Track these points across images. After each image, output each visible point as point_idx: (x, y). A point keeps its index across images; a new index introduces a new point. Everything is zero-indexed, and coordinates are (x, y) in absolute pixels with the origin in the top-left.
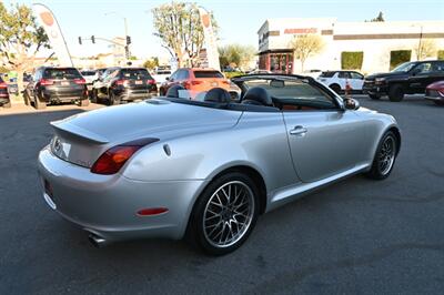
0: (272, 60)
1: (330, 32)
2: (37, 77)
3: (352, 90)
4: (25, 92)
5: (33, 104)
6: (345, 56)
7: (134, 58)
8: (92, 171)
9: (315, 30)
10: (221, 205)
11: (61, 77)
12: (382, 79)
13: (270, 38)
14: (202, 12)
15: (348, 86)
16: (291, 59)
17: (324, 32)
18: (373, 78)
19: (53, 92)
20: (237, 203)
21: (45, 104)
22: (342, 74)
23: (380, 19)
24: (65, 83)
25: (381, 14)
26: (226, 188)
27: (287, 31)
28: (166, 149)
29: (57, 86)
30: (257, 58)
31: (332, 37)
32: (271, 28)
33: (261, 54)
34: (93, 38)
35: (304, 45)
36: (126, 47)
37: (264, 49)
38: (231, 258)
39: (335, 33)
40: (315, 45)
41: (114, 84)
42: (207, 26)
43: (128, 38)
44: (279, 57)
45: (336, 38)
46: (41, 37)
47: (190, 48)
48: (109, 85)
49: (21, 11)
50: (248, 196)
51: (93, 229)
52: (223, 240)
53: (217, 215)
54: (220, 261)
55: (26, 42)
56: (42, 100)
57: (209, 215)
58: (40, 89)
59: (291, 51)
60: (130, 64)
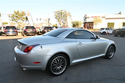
0: (87, 25)
1: (104, 17)
2: (25, 28)
3: (109, 33)
4: (22, 32)
5: (23, 35)
6: (109, 24)
7: (51, 24)
8: (24, 52)
9: (100, 17)
10: (56, 62)
11: (30, 29)
12: (118, 31)
13: (87, 19)
14: (67, 12)
15: (108, 32)
16: (93, 24)
17: (102, 17)
18: (115, 30)
19: (28, 32)
20: (61, 62)
21: (26, 35)
22: (106, 29)
23: (120, 13)
24: (31, 30)
25: (120, 12)
26: (58, 58)
27: (92, 17)
28: (41, 47)
29: (29, 31)
30: (83, 24)
31: (105, 18)
32: (87, 16)
33: (84, 23)
34: (40, 19)
35: (96, 21)
36: (48, 21)
37: (85, 22)
38: (59, 77)
39: (106, 17)
40: (100, 21)
41: (43, 31)
42: (68, 16)
43: (49, 19)
44: (89, 24)
45: (106, 19)
46: (27, 19)
47: (64, 22)
48: (42, 31)
49: (22, 12)
50: (65, 61)
51: (22, 66)
52: (57, 72)
53: (55, 65)
54: (55, 78)
55: (23, 20)
56: (25, 34)
57: (53, 65)
58: (25, 31)
59: (93, 22)
60: (49, 25)
